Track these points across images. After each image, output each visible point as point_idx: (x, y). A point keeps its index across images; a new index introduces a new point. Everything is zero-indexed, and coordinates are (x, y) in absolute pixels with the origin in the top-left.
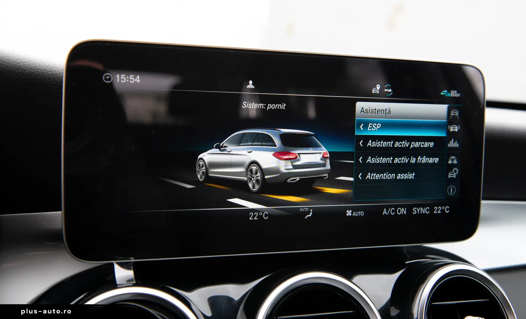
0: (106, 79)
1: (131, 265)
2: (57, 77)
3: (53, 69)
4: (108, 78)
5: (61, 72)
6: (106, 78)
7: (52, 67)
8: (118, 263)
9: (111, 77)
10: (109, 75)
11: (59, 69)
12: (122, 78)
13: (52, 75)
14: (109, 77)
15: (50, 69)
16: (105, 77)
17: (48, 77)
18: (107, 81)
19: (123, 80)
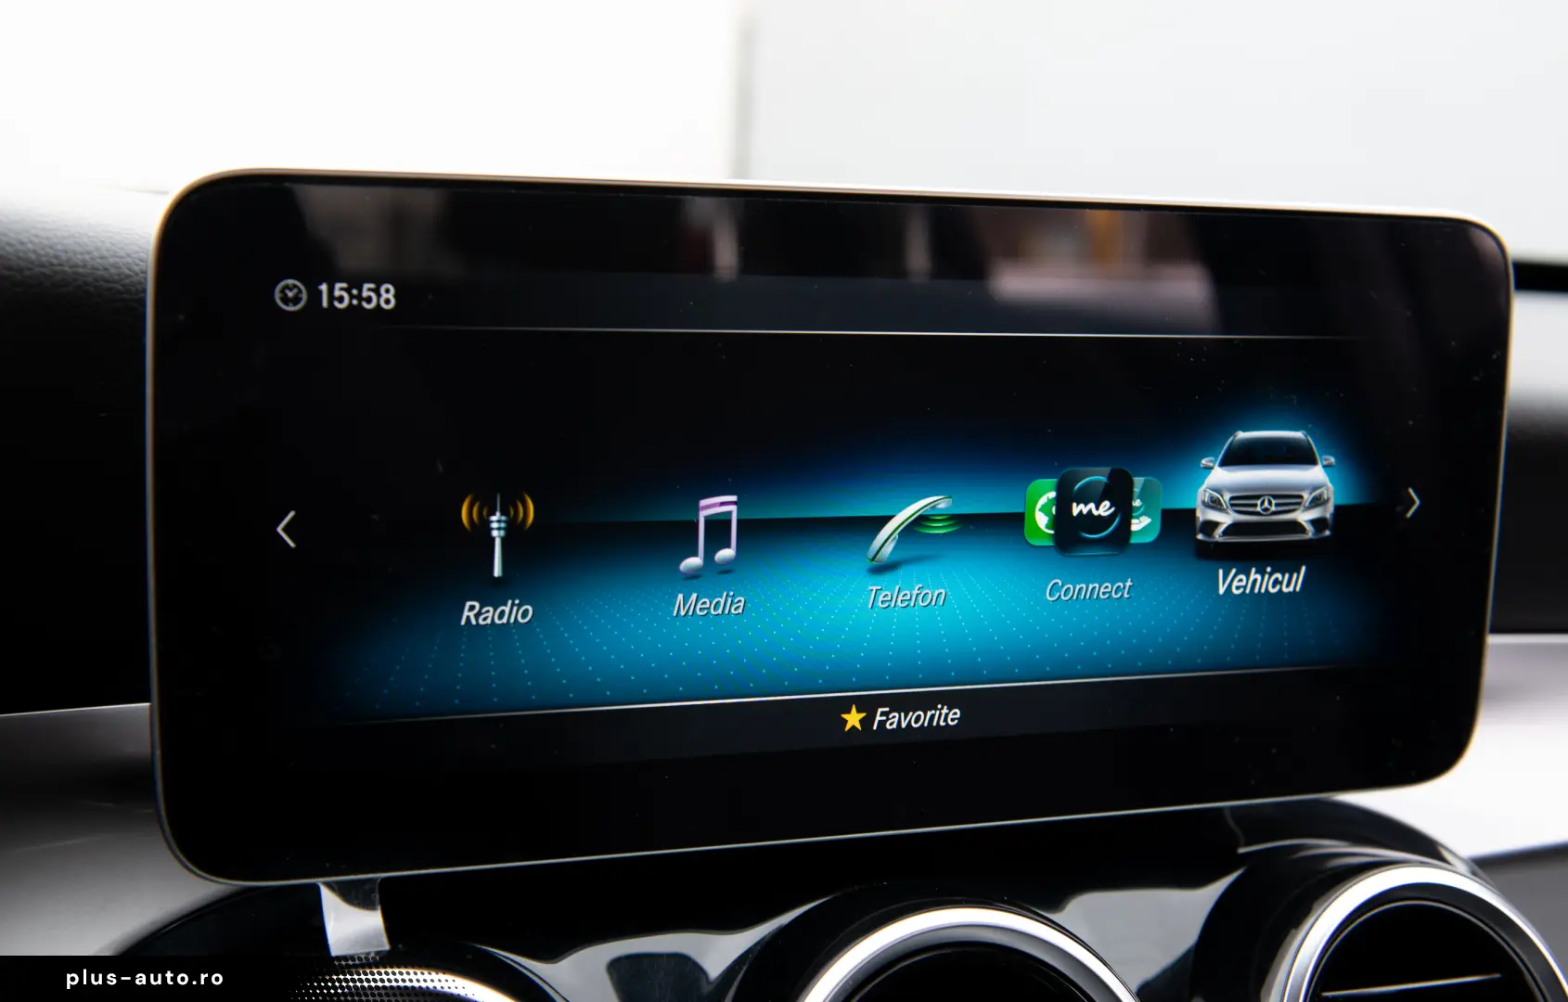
0: (286, 300)
1: (372, 891)
2: (123, 286)
3: (112, 260)
4: (290, 294)
5: (137, 269)
6: (286, 295)
7: (106, 254)
8: (329, 885)
9: (300, 291)
10: (295, 286)
11: (129, 260)
12: (337, 293)
13: (107, 281)
14: (295, 291)
15: (98, 260)
16: (282, 291)
17: (96, 287)
18: (288, 305)
19: (341, 299)
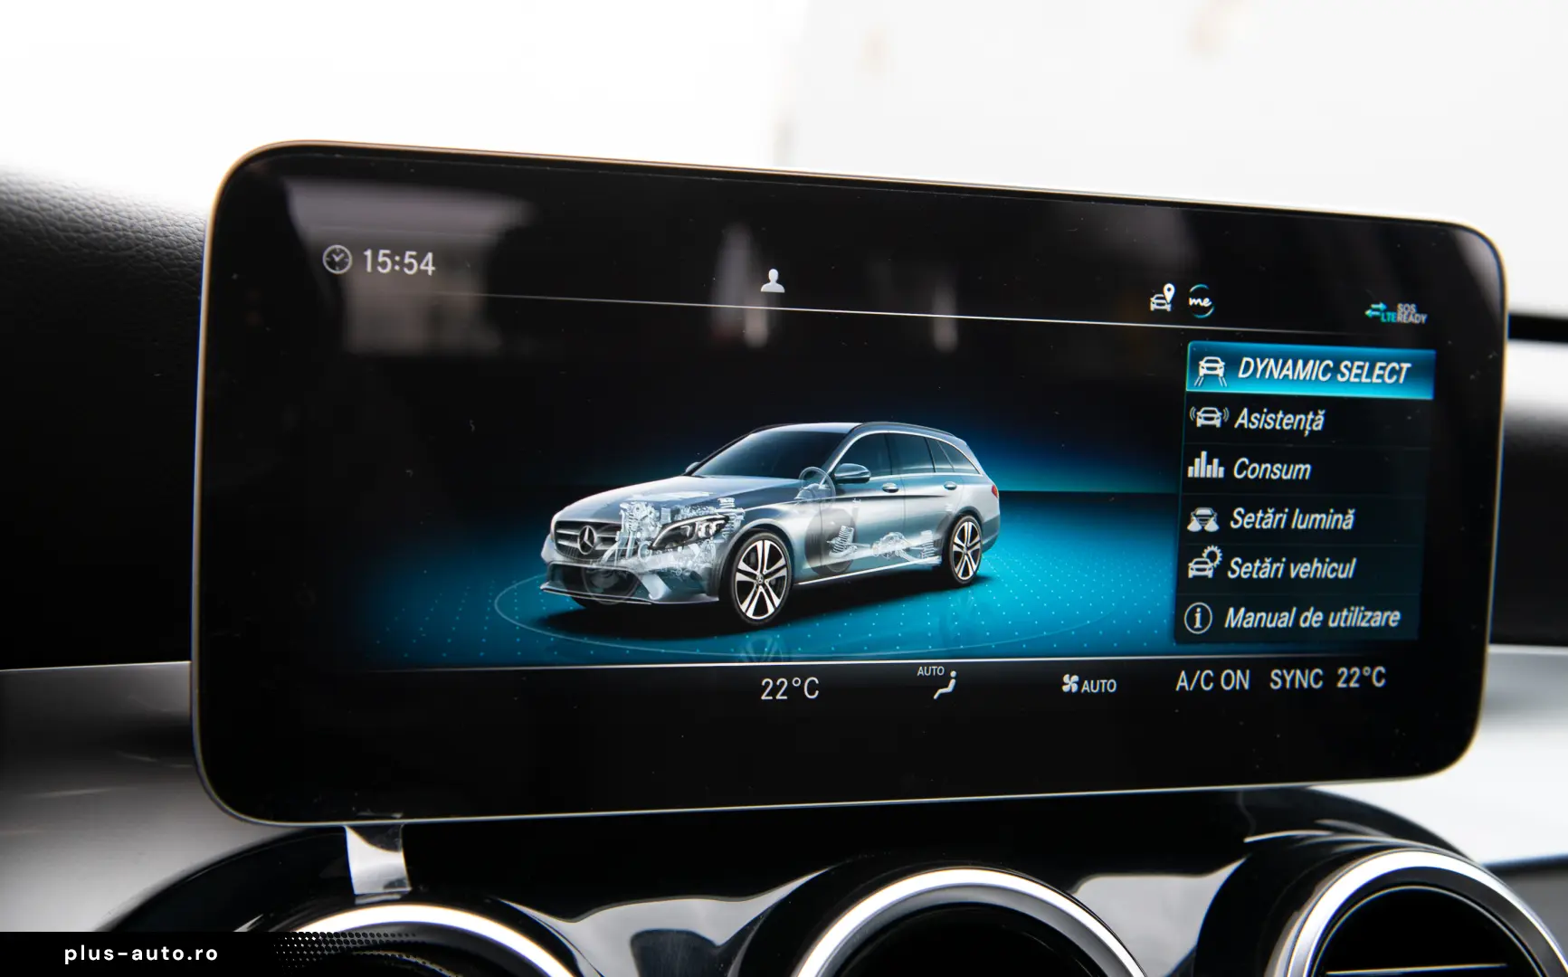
0: (332, 264)
1: (396, 835)
2: (182, 252)
4: (337, 259)
5: (194, 237)
6: (333, 259)
8: (357, 829)
9: (346, 256)
10: (342, 251)
11: (188, 229)
12: (381, 259)
14: (342, 255)
15: (160, 228)
16: (330, 255)
18: (334, 269)
19: (384, 265)
